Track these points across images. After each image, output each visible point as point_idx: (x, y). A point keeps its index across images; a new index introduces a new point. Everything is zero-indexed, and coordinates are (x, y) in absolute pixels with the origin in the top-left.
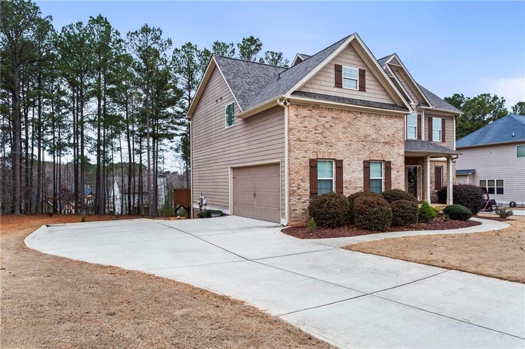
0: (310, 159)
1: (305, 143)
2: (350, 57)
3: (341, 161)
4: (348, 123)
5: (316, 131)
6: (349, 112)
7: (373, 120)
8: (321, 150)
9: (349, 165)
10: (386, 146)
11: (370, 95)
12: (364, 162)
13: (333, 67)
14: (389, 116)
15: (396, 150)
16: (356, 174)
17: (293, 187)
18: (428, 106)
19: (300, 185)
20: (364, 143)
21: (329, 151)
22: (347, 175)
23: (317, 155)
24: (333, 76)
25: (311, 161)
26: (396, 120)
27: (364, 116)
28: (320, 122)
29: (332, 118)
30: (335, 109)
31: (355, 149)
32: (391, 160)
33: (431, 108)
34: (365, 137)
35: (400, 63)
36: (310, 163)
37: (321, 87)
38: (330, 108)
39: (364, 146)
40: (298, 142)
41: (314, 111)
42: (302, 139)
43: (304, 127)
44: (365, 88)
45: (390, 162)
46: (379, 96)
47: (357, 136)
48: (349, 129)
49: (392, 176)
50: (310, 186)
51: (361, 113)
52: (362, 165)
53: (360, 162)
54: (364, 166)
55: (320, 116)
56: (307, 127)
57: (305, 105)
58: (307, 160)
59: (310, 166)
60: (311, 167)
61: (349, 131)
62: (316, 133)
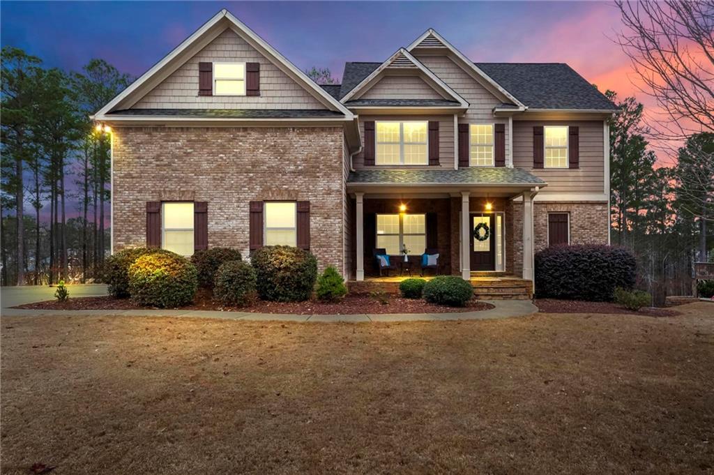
0: (147, 203)
1: (138, 180)
2: (229, 47)
3: (205, 204)
4: (218, 146)
5: (158, 163)
6: (220, 130)
7: (270, 139)
8: (167, 189)
9: (220, 209)
10: (301, 177)
11: (271, 100)
12: (252, 203)
13: (196, 67)
14: (308, 128)
15: (322, 184)
16: (233, 223)
17: (120, 241)
18: (516, 106)
19: (131, 238)
20: (251, 175)
21: (182, 189)
22: (216, 223)
23: (160, 196)
24: (196, 80)
25: (149, 204)
26: (324, 134)
27: (253, 133)
28: (165, 148)
29: (188, 141)
30: (194, 128)
31: (232, 184)
32: (312, 199)
33: (522, 108)
34: (253, 166)
35: (444, 43)
36: (147, 208)
37: (173, 99)
38: (184, 128)
39: (251, 179)
40: (128, 180)
41: (155, 133)
42: (134, 175)
43: (138, 158)
44: (258, 90)
45: (308, 203)
46: (290, 100)
47: (238, 165)
48: (221, 155)
49: (312, 225)
50: (147, 239)
51: (245, 129)
52: (247, 209)
53: (242, 205)
54: (250, 210)
55: (165, 141)
56: (142, 158)
57: (139, 127)
58: (143, 204)
59: (147, 213)
60: (149, 213)
61: (221, 158)
62: (157, 165)
